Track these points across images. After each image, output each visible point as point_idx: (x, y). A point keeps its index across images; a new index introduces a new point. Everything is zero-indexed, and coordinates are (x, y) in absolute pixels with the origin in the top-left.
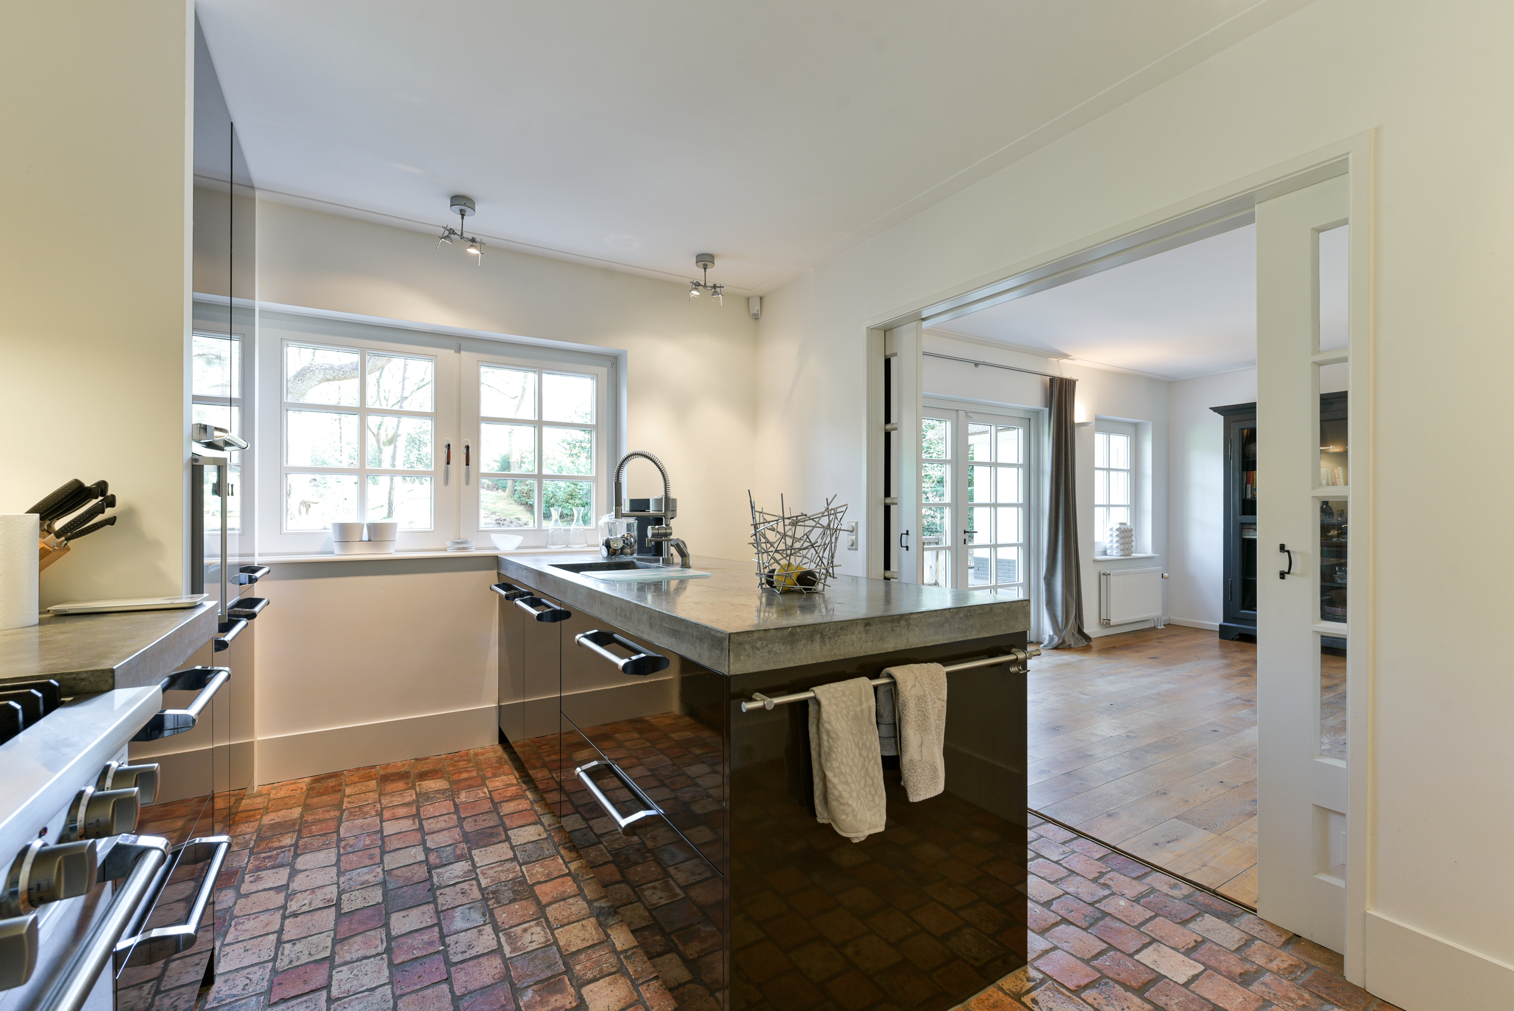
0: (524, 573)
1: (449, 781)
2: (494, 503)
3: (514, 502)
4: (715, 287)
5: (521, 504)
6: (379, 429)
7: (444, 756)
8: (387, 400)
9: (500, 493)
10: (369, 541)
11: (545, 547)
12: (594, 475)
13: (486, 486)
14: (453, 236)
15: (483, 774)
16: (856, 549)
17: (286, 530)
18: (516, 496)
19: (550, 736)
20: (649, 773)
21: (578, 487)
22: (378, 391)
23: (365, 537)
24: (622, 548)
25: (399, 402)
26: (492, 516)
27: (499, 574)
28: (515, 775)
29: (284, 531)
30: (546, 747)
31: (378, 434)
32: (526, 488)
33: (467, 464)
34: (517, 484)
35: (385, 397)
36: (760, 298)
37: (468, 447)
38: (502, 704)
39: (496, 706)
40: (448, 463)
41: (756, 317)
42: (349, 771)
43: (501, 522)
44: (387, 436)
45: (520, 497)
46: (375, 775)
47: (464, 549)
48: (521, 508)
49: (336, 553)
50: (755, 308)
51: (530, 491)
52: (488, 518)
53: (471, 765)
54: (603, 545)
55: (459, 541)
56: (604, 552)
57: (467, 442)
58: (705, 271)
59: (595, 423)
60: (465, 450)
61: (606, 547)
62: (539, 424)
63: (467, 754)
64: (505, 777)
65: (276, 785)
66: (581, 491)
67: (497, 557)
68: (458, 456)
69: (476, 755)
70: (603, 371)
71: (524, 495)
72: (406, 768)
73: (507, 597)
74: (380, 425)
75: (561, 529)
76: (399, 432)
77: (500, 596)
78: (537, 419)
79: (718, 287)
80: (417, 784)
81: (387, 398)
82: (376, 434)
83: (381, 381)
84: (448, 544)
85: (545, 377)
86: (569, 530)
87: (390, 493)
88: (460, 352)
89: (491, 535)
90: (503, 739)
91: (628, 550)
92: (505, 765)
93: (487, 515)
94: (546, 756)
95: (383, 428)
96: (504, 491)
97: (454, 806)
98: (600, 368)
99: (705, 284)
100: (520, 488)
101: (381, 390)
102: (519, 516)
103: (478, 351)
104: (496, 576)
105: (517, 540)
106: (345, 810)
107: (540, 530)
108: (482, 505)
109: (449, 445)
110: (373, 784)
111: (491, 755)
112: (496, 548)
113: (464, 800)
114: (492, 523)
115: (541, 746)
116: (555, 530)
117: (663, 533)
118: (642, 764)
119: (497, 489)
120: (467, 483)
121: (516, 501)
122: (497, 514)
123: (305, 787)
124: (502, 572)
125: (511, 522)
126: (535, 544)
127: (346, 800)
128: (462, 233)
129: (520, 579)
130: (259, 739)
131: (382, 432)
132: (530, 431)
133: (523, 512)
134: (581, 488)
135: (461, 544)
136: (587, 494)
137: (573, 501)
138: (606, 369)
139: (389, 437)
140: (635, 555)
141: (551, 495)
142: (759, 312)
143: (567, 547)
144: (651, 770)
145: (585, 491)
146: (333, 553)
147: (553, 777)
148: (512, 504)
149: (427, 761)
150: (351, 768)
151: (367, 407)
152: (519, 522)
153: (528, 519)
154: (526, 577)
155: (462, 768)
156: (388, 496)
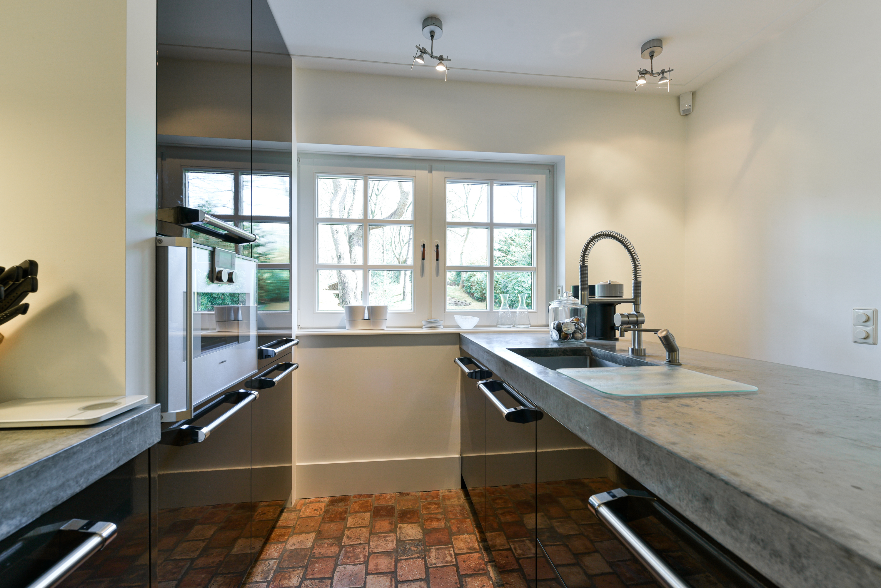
0: (485, 355)
1: (422, 527)
2: (453, 293)
3: (463, 292)
4: (663, 72)
5: (467, 293)
6: (400, 256)
7: (420, 494)
8: (403, 241)
9: (456, 287)
10: (369, 319)
11: (496, 326)
12: (535, 266)
13: (449, 283)
14: (425, 56)
15: (450, 527)
16: (875, 343)
17: (318, 311)
18: (464, 289)
19: (503, 488)
20: (609, 570)
21: (498, 283)
22: (400, 237)
23: (366, 317)
24: (574, 333)
25: (408, 241)
26: (452, 299)
27: (461, 349)
28: (476, 536)
29: (316, 311)
30: (500, 502)
31: (399, 258)
32: (469, 284)
33: (437, 260)
34: (465, 282)
35: (402, 240)
36: (693, 94)
37: (437, 246)
38: (464, 455)
39: (459, 457)
40: (423, 259)
41: (686, 114)
42: (355, 497)
43: (457, 303)
44: (403, 259)
45: (466, 289)
46: (371, 505)
47: (435, 327)
48: (467, 295)
49: (347, 328)
50: (686, 104)
51: (472, 285)
52: (450, 301)
53: (440, 510)
54: (554, 328)
55: (431, 320)
56: (555, 335)
57: (437, 242)
58: (652, 60)
59: (535, 223)
60: (435, 249)
61: (558, 331)
62: (491, 226)
63: (438, 495)
64: (468, 536)
65: (307, 501)
66: (500, 286)
67: (459, 334)
68: (430, 253)
69: (444, 498)
70: (542, 178)
71: (469, 288)
72: (392, 503)
73: (471, 375)
74: (400, 254)
75: (508, 312)
76: (408, 257)
77: (463, 371)
78: (489, 221)
79: (667, 72)
80: (399, 525)
81: (403, 240)
82: (398, 258)
83: (401, 231)
84: (424, 323)
85: (495, 187)
86: (515, 312)
87: (404, 287)
88: (432, 172)
89: (455, 316)
90: (464, 486)
91: (579, 335)
92: (467, 518)
93: (450, 299)
94: (502, 514)
95: (401, 255)
96: (458, 286)
97: (425, 568)
98: (540, 176)
99: (652, 71)
100: (466, 284)
101: (401, 236)
102: (466, 300)
103: (445, 170)
104: (459, 350)
105: (475, 320)
106: (343, 546)
107: (491, 312)
108: (448, 294)
109: (424, 245)
110: (367, 515)
111: (454, 501)
112: (458, 327)
113: (434, 561)
114: (452, 303)
115: (496, 499)
116: (505, 312)
117: (634, 321)
118: (596, 551)
119: (455, 285)
120: (437, 274)
121: (464, 291)
122: (455, 298)
123: (323, 509)
124: (464, 348)
125: (462, 303)
126: (488, 324)
127: (347, 533)
128: (432, 52)
129: (481, 360)
130: (298, 464)
131: (401, 257)
132: (483, 232)
133: (468, 297)
134: (500, 283)
135: (432, 323)
136: (504, 287)
137: (496, 291)
138: (545, 176)
139: (404, 259)
140: (585, 340)
141: (483, 288)
142: (691, 107)
143: (514, 326)
144: (611, 564)
145: (503, 285)
146: (345, 328)
147: (510, 549)
148: (462, 293)
149: (408, 497)
150: (356, 494)
151: (368, 218)
152: (466, 303)
153: (471, 302)
154: (488, 360)
155: (433, 513)
156: (403, 289)
